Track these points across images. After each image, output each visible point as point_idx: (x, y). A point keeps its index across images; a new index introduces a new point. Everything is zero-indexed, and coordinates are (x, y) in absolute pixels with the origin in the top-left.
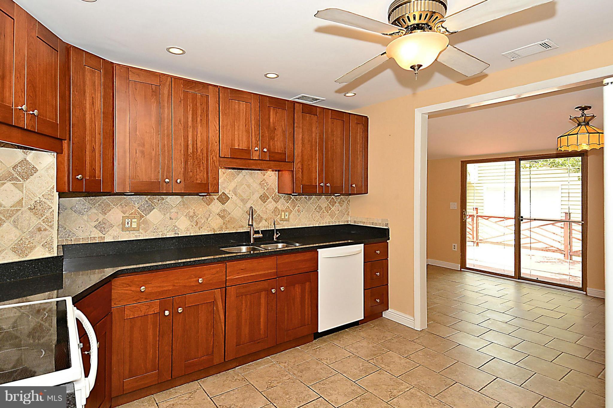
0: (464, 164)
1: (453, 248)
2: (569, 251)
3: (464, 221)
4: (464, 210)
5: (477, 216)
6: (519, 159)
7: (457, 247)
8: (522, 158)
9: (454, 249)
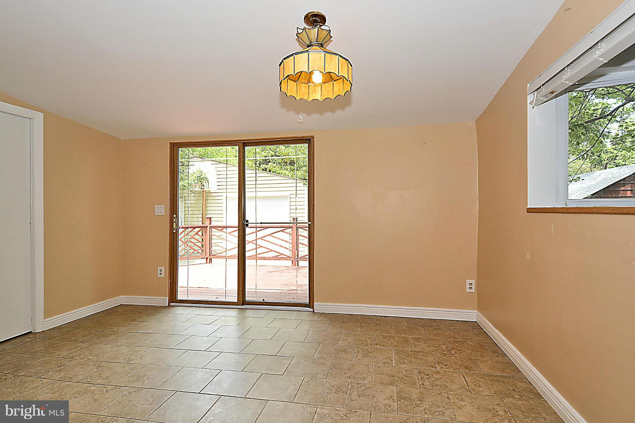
0: (175, 147)
1: (159, 274)
2: (296, 257)
3: (174, 231)
4: (175, 216)
5: (210, 227)
6: (244, 143)
7: (163, 271)
8: (246, 142)
9: (159, 276)
